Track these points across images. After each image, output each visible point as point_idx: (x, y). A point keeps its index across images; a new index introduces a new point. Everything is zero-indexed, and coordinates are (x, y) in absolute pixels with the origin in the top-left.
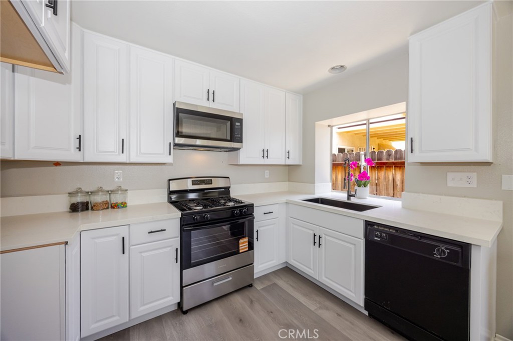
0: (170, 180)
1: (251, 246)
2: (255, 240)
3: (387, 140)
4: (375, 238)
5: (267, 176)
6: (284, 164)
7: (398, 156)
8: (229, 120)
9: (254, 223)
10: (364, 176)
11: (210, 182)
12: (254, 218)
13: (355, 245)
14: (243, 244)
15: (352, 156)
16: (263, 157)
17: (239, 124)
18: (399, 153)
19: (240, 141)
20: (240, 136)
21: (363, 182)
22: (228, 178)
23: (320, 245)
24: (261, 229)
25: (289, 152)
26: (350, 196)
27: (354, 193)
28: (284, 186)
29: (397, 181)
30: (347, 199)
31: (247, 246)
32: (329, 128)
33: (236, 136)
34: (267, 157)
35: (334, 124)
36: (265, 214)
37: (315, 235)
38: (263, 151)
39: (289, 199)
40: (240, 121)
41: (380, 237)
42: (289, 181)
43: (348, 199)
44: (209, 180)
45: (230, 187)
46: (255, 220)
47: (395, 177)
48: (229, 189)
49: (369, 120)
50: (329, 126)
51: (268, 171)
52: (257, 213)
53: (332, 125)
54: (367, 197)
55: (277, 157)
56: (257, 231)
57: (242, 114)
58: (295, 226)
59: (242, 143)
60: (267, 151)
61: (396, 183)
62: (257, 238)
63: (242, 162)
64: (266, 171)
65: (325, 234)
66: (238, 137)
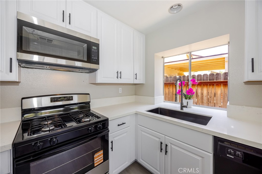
0: (23, 99)
1: (106, 157)
2: (110, 149)
3: (182, 71)
4: (228, 155)
5: (120, 92)
6: (133, 83)
7: (199, 78)
8: (86, 43)
9: (109, 135)
10: (190, 92)
11: (71, 99)
12: (109, 131)
13: (203, 157)
14: (99, 157)
15: (171, 78)
16: (117, 77)
17: (95, 48)
18: (200, 77)
19: (97, 62)
20: (96, 58)
21: (189, 96)
22: (89, 94)
23: (166, 152)
24: (115, 139)
25: (136, 75)
26: (182, 107)
27: (186, 105)
28: (132, 98)
29: (199, 93)
30: (180, 109)
31: (102, 158)
32: (162, 59)
33: (93, 58)
34: (121, 77)
35: (165, 57)
36: (119, 125)
37: (161, 143)
38: (118, 73)
39: (138, 111)
40: (97, 45)
41: (235, 155)
42: (135, 95)
43: (182, 109)
44: (70, 97)
45: (90, 102)
46: (109, 133)
47: (197, 91)
48: (89, 104)
49: (191, 53)
50: (162, 57)
51: (121, 88)
52: (112, 126)
53: (164, 57)
54: (192, 107)
55: (127, 78)
56: (112, 142)
57: (98, 40)
58: (143, 133)
59: (99, 64)
60: (121, 73)
61: (198, 94)
62: (112, 148)
63: (99, 81)
64: (120, 88)
65: (171, 143)
66: (94, 59)
